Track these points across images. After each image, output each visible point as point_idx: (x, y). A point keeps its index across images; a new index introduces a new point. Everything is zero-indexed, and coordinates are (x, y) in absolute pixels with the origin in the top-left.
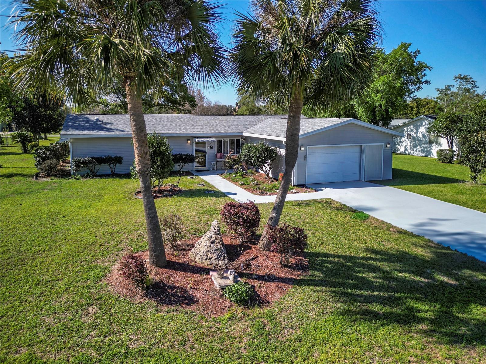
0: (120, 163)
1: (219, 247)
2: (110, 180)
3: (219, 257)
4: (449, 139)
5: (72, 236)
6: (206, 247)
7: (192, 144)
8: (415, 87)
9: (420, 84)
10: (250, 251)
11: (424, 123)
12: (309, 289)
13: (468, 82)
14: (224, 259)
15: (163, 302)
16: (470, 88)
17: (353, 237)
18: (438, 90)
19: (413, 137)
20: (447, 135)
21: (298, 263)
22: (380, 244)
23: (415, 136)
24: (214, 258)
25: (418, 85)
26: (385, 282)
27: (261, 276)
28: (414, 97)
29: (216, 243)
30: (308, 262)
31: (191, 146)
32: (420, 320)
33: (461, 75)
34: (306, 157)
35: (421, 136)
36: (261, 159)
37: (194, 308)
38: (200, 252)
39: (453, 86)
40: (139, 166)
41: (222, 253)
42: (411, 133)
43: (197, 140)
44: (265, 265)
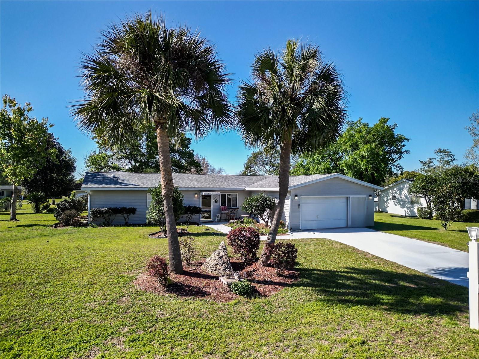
0: (134, 213)
1: (226, 261)
2: (124, 227)
3: (226, 268)
4: (427, 199)
5: (99, 259)
6: (215, 261)
7: (199, 198)
8: (397, 156)
9: (401, 153)
10: (251, 266)
11: (406, 186)
12: (298, 288)
13: (447, 155)
14: (230, 270)
15: (182, 295)
16: (450, 161)
17: (338, 260)
18: (422, 162)
19: (398, 199)
20: (425, 195)
21: (291, 274)
22: (359, 264)
23: (399, 198)
24: (222, 269)
25: (399, 154)
26: (360, 286)
27: (261, 281)
28: (398, 165)
29: (223, 258)
30: (299, 274)
31: (198, 200)
32: (383, 304)
33: (441, 149)
34: (300, 205)
35: (404, 198)
36: (261, 207)
37: (208, 298)
38: (210, 265)
39: (435, 159)
40: (165, 191)
41: (228, 266)
42: (396, 195)
43: (204, 193)
44: (263, 274)
